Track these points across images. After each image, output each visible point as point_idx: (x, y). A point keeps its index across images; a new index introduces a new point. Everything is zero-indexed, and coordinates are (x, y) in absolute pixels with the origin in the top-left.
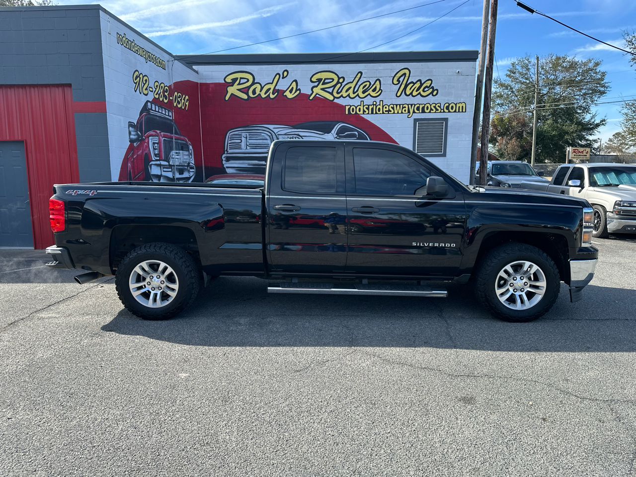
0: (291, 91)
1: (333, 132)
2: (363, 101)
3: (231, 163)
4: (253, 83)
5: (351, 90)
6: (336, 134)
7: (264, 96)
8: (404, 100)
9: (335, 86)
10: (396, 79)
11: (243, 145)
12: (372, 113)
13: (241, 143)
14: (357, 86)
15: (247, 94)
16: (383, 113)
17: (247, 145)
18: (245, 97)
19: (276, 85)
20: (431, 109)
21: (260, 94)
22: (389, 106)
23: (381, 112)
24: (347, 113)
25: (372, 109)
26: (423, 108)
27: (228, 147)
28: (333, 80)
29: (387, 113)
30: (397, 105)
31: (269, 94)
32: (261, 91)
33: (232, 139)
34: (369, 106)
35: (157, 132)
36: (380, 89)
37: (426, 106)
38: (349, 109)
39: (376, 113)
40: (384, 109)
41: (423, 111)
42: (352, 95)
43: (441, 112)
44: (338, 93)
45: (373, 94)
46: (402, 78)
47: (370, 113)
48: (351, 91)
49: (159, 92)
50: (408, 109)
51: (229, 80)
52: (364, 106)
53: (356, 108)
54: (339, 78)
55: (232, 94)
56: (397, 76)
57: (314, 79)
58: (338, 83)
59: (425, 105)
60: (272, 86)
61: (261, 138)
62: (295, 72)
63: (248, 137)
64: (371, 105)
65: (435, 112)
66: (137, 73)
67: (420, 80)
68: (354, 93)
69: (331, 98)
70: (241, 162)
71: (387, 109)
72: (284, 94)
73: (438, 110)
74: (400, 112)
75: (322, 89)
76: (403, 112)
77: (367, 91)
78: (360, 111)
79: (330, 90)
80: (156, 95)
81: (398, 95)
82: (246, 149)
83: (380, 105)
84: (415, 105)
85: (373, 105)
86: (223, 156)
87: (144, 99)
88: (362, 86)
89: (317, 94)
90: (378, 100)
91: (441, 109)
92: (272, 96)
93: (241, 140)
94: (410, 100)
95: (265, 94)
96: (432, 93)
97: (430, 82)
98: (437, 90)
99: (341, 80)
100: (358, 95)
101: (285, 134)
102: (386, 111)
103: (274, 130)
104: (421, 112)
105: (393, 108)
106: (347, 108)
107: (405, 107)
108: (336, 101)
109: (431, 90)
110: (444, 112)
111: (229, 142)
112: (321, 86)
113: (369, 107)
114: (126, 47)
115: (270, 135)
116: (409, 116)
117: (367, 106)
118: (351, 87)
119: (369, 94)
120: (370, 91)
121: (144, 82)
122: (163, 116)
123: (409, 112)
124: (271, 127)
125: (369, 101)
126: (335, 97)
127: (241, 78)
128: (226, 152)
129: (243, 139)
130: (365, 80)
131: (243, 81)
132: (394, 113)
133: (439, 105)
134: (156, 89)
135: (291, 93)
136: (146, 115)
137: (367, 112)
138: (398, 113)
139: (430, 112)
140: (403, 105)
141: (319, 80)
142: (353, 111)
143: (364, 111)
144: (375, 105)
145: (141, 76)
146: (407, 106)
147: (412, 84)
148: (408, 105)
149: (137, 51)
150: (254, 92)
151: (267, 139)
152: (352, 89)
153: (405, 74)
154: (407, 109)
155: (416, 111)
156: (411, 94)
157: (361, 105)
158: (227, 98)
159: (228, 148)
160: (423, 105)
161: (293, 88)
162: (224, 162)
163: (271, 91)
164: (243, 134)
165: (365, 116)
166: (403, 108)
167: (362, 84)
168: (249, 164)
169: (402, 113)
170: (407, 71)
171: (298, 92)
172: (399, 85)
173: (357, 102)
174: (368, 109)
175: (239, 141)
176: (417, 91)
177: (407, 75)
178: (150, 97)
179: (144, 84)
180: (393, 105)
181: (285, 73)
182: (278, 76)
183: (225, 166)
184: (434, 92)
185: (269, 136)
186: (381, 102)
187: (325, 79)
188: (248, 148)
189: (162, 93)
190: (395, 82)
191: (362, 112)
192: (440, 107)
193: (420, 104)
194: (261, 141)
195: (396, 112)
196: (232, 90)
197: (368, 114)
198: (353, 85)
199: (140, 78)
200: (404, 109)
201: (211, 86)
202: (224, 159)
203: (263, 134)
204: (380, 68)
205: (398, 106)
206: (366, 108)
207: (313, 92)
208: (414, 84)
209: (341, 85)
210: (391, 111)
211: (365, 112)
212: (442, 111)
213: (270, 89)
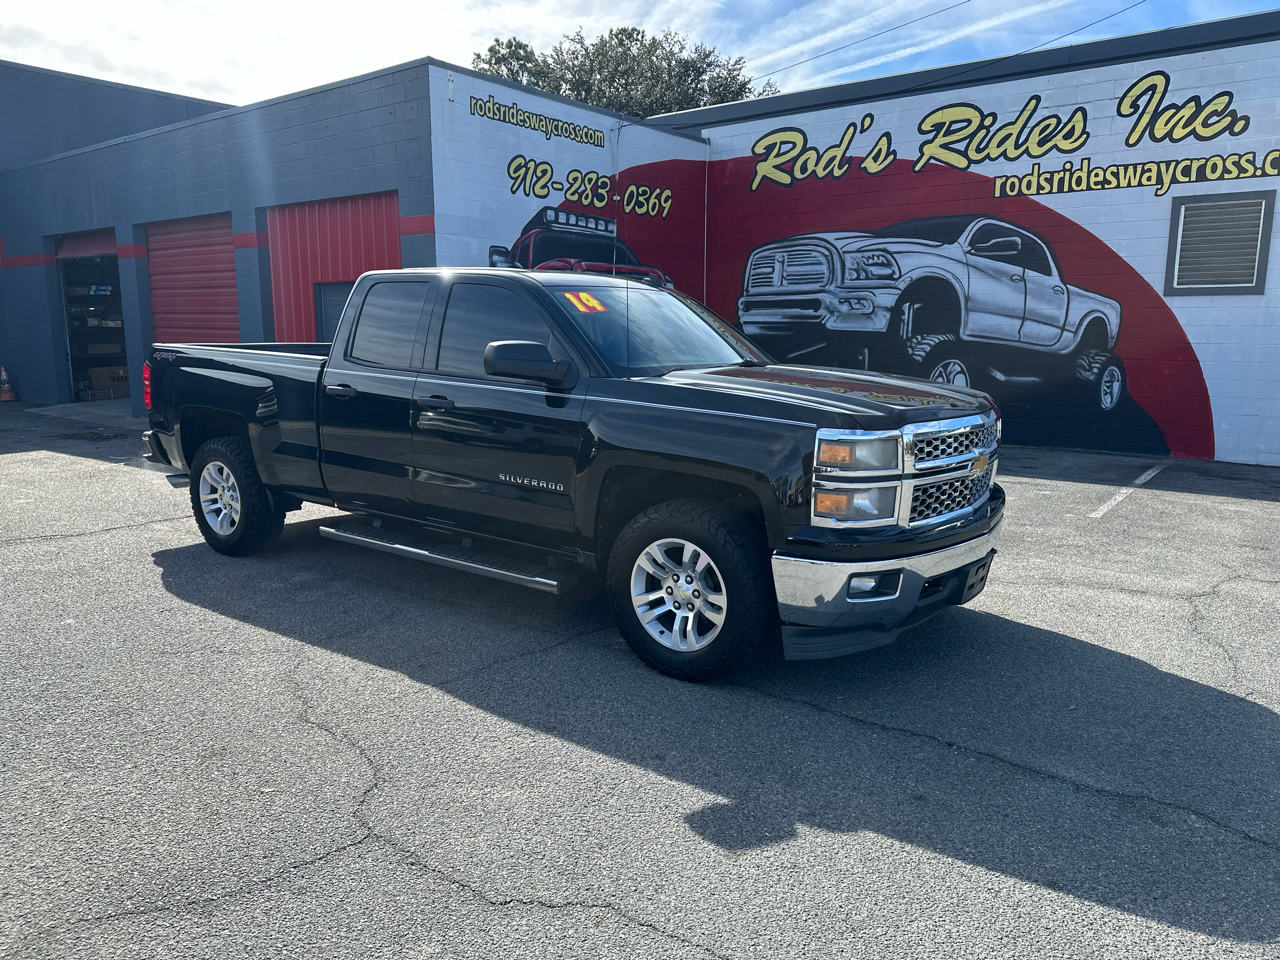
0: (875, 159)
1: (962, 239)
2: (1039, 164)
3: (753, 315)
4: (804, 150)
5: (1011, 141)
6: (970, 244)
7: (821, 173)
8: (1148, 151)
9: (972, 136)
10: (1128, 101)
11: (776, 276)
12: (1060, 190)
13: (772, 273)
14: (1027, 131)
15: (791, 173)
16: (1089, 188)
17: (783, 277)
18: (785, 179)
19: (847, 149)
20: (1226, 170)
21: (814, 172)
22: (1105, 171)
23: (1084, 186)
24: (997, 194)
25: (1061, 181)
26: (1202, 168)
27: (750, 282)
28: (969, 122)
29: (1100, 187)
30: (1126, 167)
31: (833, 169)
32: (816, 165)
33: (757, 266)
34: (1052, 174)
35: (569, 263)
36: (1084, 132)
37: (1210, 164)
38: (1003, 185)
39: (1071, 190)
40: (1093, 179)
41: (1201, 176)
42: (1012, 153)
43: (1254, 176)
44: (978, 150)
45: (1066, 145)
46: (1146, 98)
47: (1055, 190)
48: (1010, 144)
49: (583, 188)
50: (1157, 176)
51: (760, 150)
52: (1039, 175)
53: (1020, 181)
54: (984, 117)
55: (764, 177)
56: (1130, 94)
57: (926, 127)
58: (981, 126)
59: (1207, 160)
60: (839, 153)
61: (810, 260)
62: (888, 115)
63: (786, 260)
64: (1059, 172)
65: (1238, 177)
66: (520, 161)
67: (1196, 99)
68: (1017, 146)
69: (962, 163)
70: (770, 311)
71: (1100, 178)
72: (862, 166)
73: (1246, 171)
74: (1134, 182)
75: (945, 146)
76: (1144, 181)
77: (1050, 140)
78: (1029, 187)
79: (961, 146)
80: (573, 194)
81: (1131, 142)
82: (781, 285)
83: (1081, 169)
84: (1178, 163)
85: (1064, 170)
86: (740, 302)
87: (534, 206)
88: (1038, 130)
89: (931, 158)
90: (1076, 158)
91: (1256, 169)
92: (837, 173)
93: (773, 267)
94: (1166, 151)
95: (824, 169)
96: (1230, 128)
97: (1226, 99)
98: (1246, 119)
99: (988, 122)
100: (1027, 151)
101: (858, 251)
102: (1096, 183)
103: (836, 243)
104: (1193, 178)
105: (1116, 175)
106: (999, 183)
107: (1150, 170)
108: (974, 169)
109: (1229, 119)
110: (1264, 174)
111: (753, 272)
112: (941, 140)
113: (1052, 176)
114: (493, 119)
115: (827, 253)
116: (1159, 193)
117: (1048, 176)
118: (1011, 134)
119: (1055, 146)
120: (1059, 140)
121: (539, 174)
122: (587, 231)
123: (1160, 181)
124: (830, 237)
125: (1053, 162)
126: (971, 162)
127: (782, 143)
128: (745, 293)
129: (777, 266)
130: (1046, 113)
131: (785, 148)
132: (1118, 186)
133: (1250, 157)
134: (572, 185)
135: (875, 162)
136: (539, 233)
137: (1047, 188)
138: (1129, 185)
139: (1221, 178)
140: (1144, 164)
141: (938, 127)
142: (1012, 190)
143: (1040, 187)
144: (1070, 170)
145: (531, 165)
146: (1154, 168)
147: (1173, 111)
148: (1158, 164)
149: (524, 121)
150: (804, 169)
151: (820, 264)
152: (1013, 138)
153: (1153, 88)
154: (1154, 174)
155: (1180, 177)
156: (1169, 135)
157: (1032, 174)
158: (754, 187)
159: (750, 285)
160: (1203, 162)
161: (880, 149)
162: (741, 313)
163: (836, 162)
164: (778, 256)
165: (1043, 200)
166: (1143, 172)
167: (1037, 124)
168: (784, 317)
169: (1140, 184)
170: (1160, 81)
171: (891, 157)
172: (1136, 116)
173: (1023, 166)
174: (1050, 181)
175: (770, 270)
176: (1184, 127)
177: (1160, 89)
178: (556, 199)
179: (539, 179)
180: (1117, 166)
181: (868, 121)
182: (852, 128)
183: (742, 320)
184: (1236, 123)
185: (826, 256)
186: (1086, 162)
187: (952, 123)
188: (785, 282)
189: (589, 191)
190: (1126, 109)
191: (1034, 189)
192: (1252, 162)
193: (1191, 160)
194: (809, 268)
195: (1124, 183)
196: (765, 169)
197: (1050, 192)
198: (1015, 130)
199: (528, 169)
200: (1147, 175)
201: (729, 165)
202: (741, 307)
203: (814, 254)
204: (1087, 81)
205: (1131, 169)
206: (1046, 179)
207: (922, 154)
208: (1178, 108)
209: (988, 132)
210: (1110, 183)
211: (1043, 188)
212: (1259, 173)
213: (835, 157)
